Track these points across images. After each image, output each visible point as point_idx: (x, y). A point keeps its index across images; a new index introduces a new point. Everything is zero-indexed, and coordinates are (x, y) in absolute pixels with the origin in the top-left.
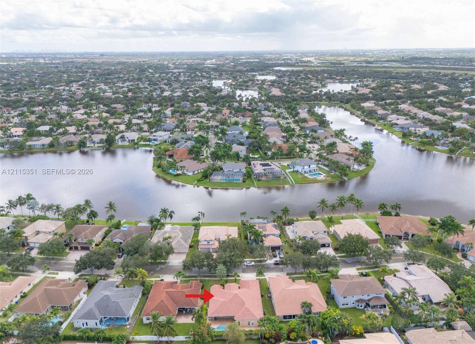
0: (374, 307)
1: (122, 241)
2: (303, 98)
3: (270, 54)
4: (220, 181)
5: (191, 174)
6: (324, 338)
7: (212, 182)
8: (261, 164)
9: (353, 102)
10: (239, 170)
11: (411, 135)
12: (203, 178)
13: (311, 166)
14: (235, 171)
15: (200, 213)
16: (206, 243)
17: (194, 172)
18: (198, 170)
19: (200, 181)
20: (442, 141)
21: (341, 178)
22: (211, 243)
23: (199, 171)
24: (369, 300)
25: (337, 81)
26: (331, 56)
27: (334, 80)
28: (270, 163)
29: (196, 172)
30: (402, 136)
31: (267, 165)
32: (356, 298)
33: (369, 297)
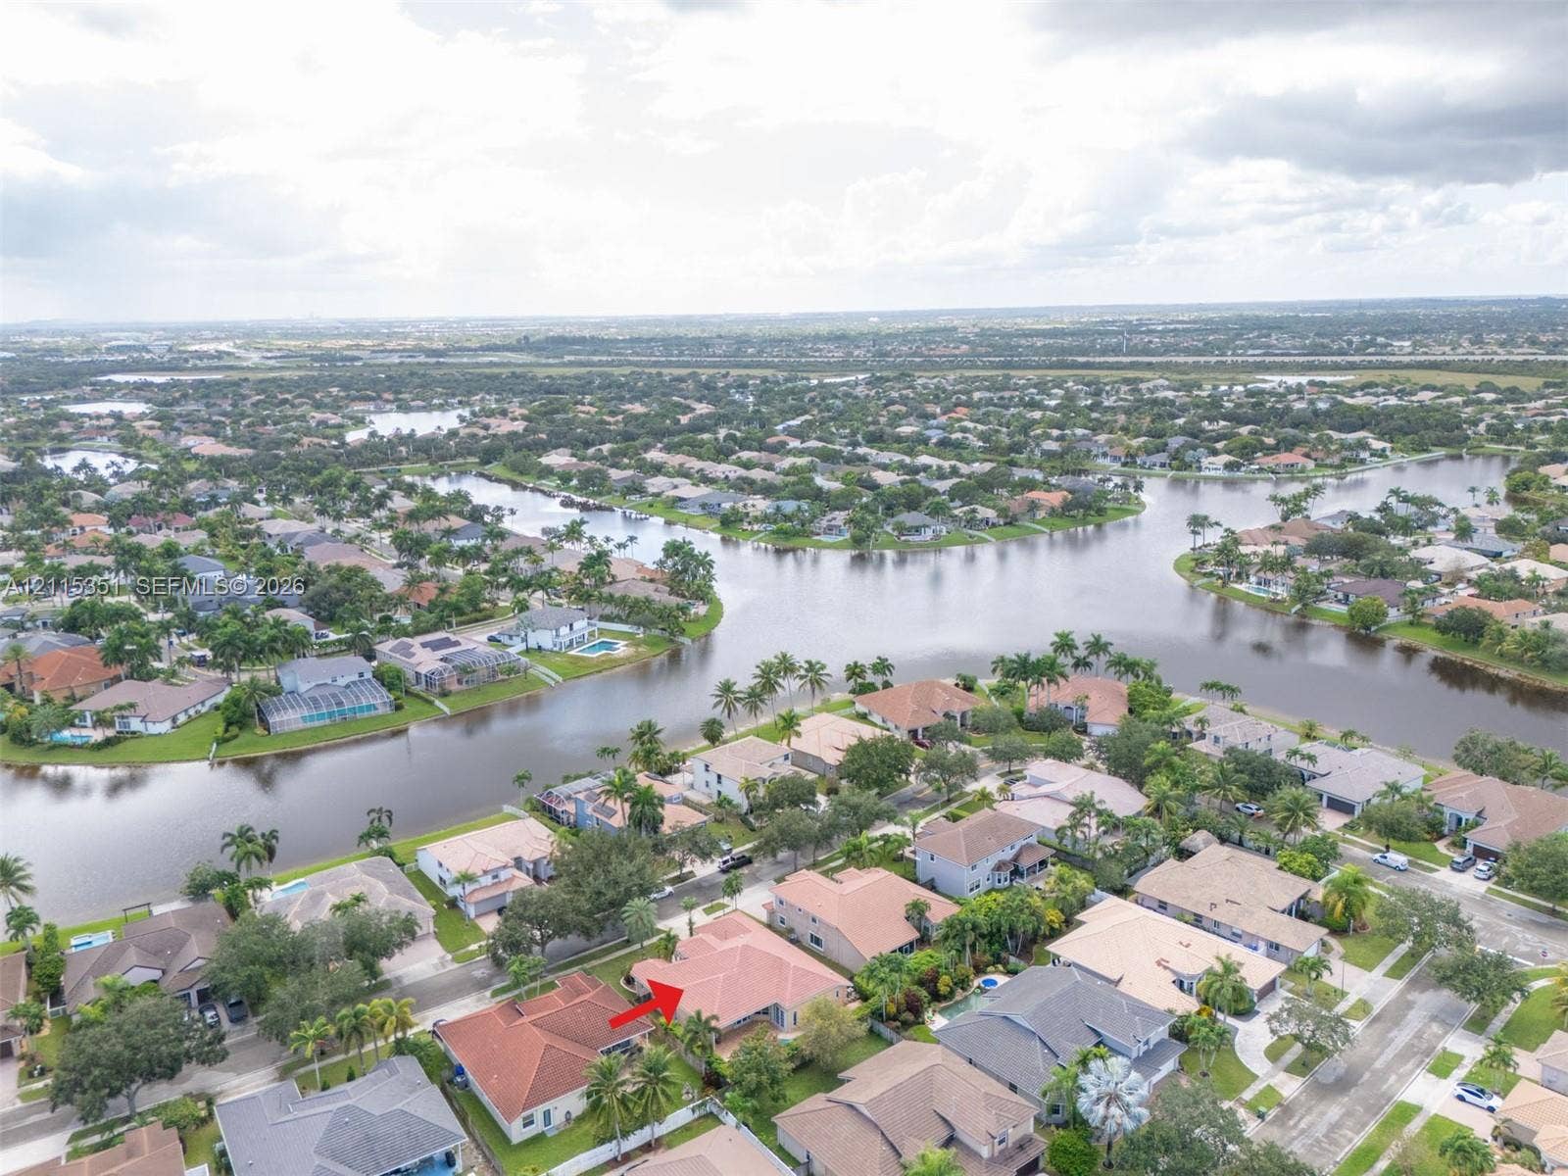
0: (1032, 870)
1: (156, 974)
2: (337, 458)
3: (32, 332)
4: (301, 725)
5: (165, 727)
6: (1000, 967)
7: (278, 735)
8: (424, 645)
9: (511, 456)
10: (356, 678)
11: (741, 520)
12: (234, 730)
13: (576, 626)
14: (342, 682)
15: (374, 815)
16: (487, 880)
17: (174, 719)
18: (186, 711)
19: (227, 740)
20: (824, 523)
21: (672, 641)
22: (504, 875)
23: (192, 712)
24: (1016, 858)
25: (388, 407)
26: (285, 336)
27: (380, 402)
28: (453, 638)
29: (182, 718)
30: (718, 525)
31: (446, 643)
32: (992, 862)
33: (1014, 851)
